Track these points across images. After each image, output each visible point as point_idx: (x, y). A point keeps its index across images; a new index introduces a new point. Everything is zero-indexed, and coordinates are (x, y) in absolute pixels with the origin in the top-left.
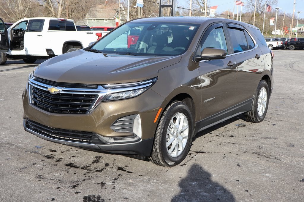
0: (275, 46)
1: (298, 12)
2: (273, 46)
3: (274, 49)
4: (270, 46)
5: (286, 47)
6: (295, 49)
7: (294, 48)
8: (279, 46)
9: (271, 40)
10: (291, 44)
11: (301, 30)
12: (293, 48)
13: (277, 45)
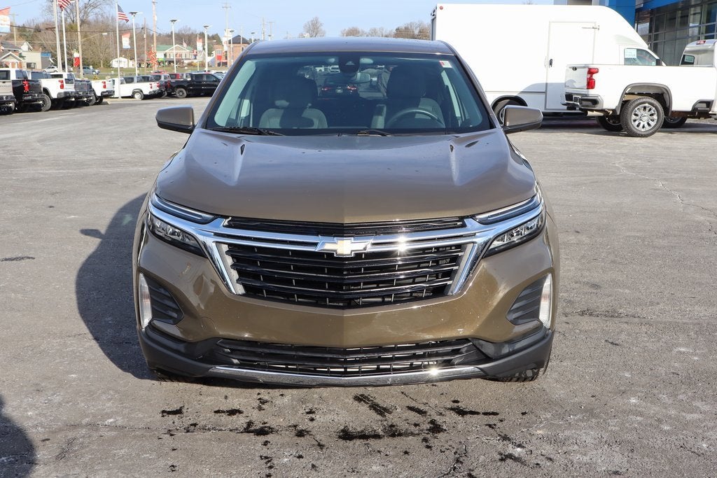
0: (146, 92)
1: (172, 21)
2: (141, 91)
3: (146, 97)
4: (138, 92)
5: (166, 94)
6: (188, 96)
7: (185, 94)
8: (154, 91)
9: (136, 80)
10: (179, 87)
11: (168, 57)
12: (183, 94)
13: (151, 90)
